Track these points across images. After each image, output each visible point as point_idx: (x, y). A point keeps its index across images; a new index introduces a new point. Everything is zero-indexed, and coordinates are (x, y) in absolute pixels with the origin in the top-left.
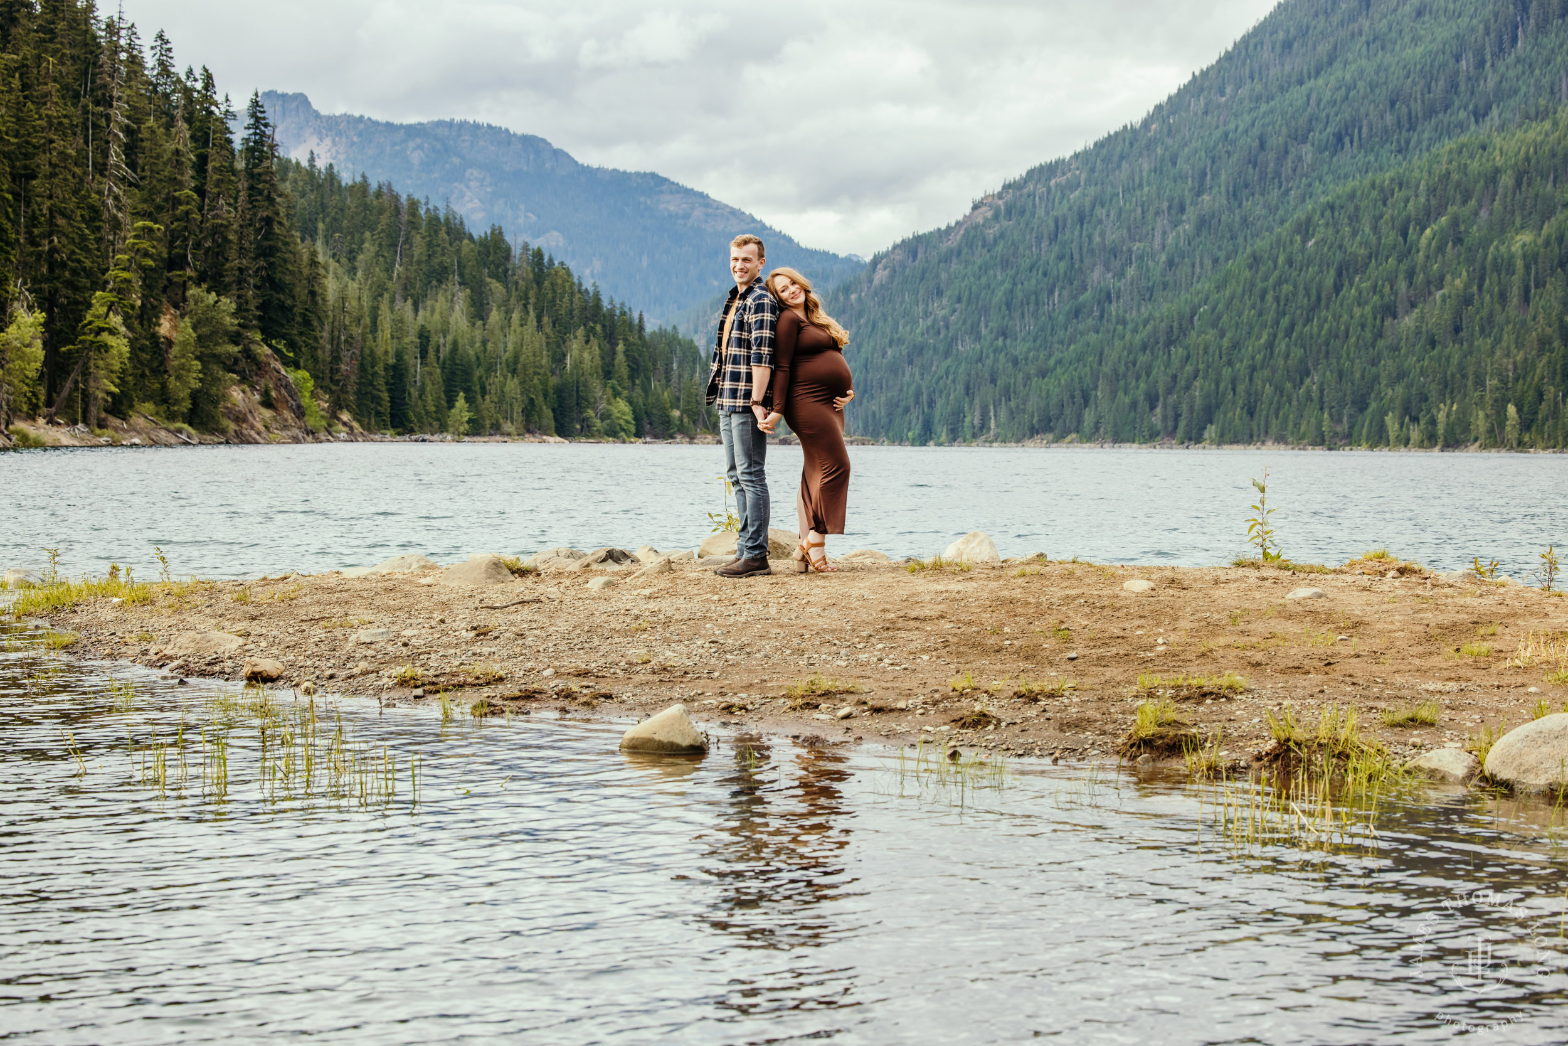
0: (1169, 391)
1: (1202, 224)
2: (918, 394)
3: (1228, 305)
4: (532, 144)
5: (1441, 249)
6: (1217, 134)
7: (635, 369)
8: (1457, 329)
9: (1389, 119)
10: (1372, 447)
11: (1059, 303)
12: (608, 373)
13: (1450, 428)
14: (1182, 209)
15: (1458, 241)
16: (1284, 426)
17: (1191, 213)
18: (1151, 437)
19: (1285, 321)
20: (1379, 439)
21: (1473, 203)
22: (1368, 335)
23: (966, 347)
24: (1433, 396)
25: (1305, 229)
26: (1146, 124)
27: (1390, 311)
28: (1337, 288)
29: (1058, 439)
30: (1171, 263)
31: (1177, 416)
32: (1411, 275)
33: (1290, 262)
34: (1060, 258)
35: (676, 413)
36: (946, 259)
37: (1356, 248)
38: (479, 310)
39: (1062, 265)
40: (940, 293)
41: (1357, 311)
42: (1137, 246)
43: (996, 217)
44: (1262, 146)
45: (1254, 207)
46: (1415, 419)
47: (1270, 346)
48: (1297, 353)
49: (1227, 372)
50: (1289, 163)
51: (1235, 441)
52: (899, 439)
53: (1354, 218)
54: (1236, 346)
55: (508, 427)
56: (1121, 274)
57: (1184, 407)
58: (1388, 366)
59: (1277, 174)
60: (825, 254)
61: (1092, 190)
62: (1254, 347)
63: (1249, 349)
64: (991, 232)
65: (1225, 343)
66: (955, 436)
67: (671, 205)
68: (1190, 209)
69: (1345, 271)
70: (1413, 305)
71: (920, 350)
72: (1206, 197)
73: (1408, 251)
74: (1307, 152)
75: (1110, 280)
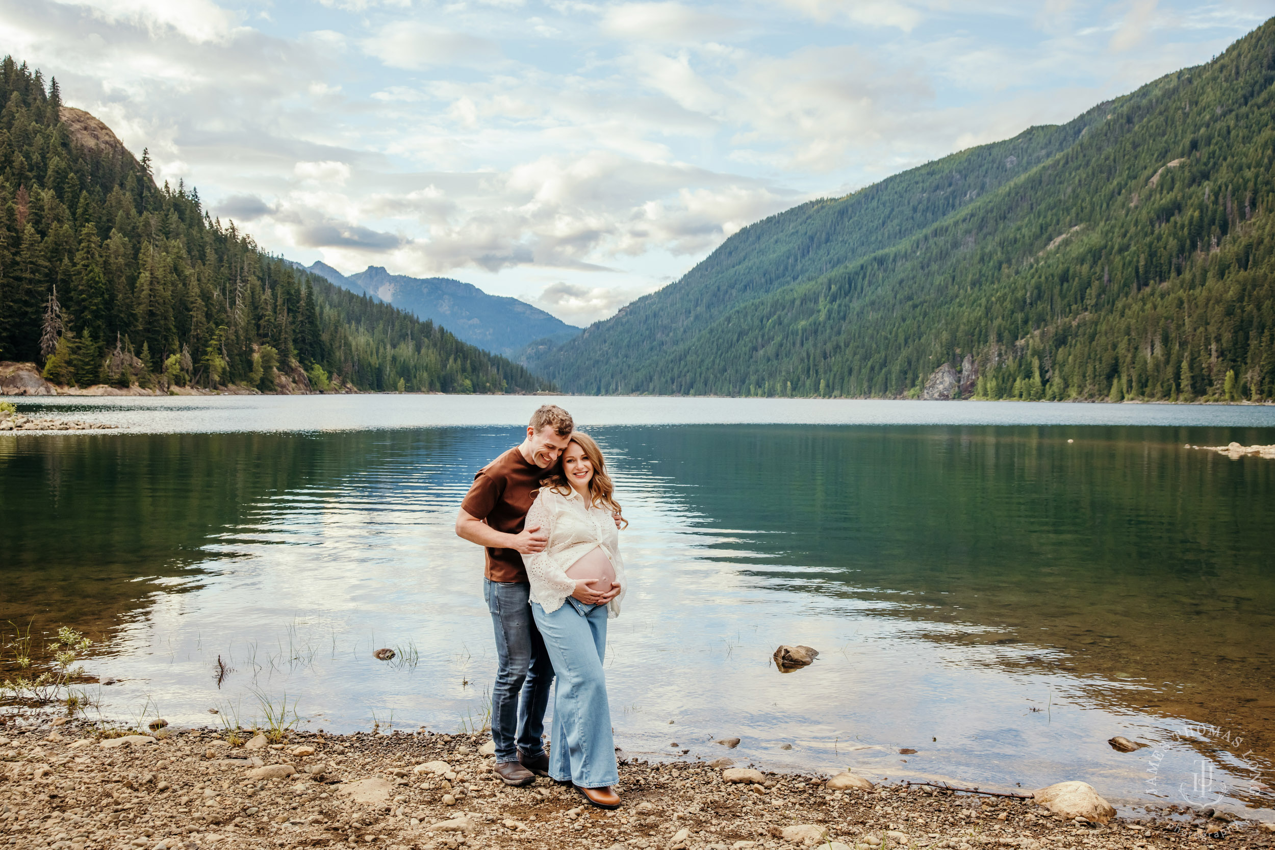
0: (679, 377)
1: (697, 317)
2: (596, 378)
3: (701, 347)
4: (469, 287)
5: (774, 327)
6: (703, 285)
7: (474, 369)
8: (777, 355)
9: (763, 280)
10: (746, 396)
11: (646, 345)
12: (464, 370)
13: (769, 390)
14: (690, 312)
15: (780, 324)
16: (717, 389)
17: (693, 314)
18: (672, 393)
19: (719, 353)
20: (748, 394)
21: (786, 310)
22: (747, 357)
23: (614, 361)
24: (766, 378)
25: (729, 320)
26: (680, 282)
27: (755, 349)
28: (738, 341)
29: (641, 394)
30: (685, 331)
31: (681, 386)
32: (763, 336)
33: (723, 332)
34: (647, 329)
35: (488, 384)
36: (608, 330)
37: (745, 327)
38: (418, 349)
39: (647, 332)
40: (605, 342)
41: (744, 349)
42: (674, 325)
43: (626, 315)
44: (719, 289)
45: (715, 311)
46: (760, 387)
47: (714, 361)
48: (723, 363)
49: (699, 370)
50: (727, 296)
51: (700, 394)
52: (589, 394)
53: (746, 315)
54: (702, 361)
55: (423, 389)
56: (668, 335)
57: (683, 383)
58: (753, 368)
59: (723, 300)
60: (574, 327)
61: (659, 305)
62: (708, 362)
63: (706, 362)
64: (624, 320)
65: (699, 360)
66: (607, 393)
67: (519, 309)
68: (692, 312)
69: (741, 334)
70: (763, 346)
71: (597, 362)
72: (698, 308)
73: (762, 328)
74: (734, 292)
75: (664, 338)
